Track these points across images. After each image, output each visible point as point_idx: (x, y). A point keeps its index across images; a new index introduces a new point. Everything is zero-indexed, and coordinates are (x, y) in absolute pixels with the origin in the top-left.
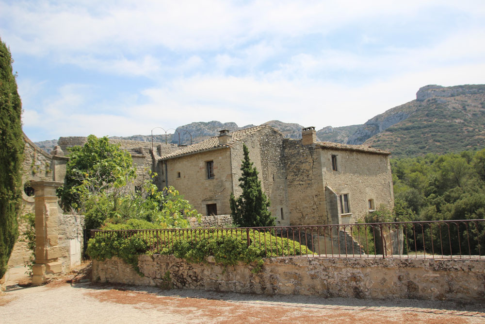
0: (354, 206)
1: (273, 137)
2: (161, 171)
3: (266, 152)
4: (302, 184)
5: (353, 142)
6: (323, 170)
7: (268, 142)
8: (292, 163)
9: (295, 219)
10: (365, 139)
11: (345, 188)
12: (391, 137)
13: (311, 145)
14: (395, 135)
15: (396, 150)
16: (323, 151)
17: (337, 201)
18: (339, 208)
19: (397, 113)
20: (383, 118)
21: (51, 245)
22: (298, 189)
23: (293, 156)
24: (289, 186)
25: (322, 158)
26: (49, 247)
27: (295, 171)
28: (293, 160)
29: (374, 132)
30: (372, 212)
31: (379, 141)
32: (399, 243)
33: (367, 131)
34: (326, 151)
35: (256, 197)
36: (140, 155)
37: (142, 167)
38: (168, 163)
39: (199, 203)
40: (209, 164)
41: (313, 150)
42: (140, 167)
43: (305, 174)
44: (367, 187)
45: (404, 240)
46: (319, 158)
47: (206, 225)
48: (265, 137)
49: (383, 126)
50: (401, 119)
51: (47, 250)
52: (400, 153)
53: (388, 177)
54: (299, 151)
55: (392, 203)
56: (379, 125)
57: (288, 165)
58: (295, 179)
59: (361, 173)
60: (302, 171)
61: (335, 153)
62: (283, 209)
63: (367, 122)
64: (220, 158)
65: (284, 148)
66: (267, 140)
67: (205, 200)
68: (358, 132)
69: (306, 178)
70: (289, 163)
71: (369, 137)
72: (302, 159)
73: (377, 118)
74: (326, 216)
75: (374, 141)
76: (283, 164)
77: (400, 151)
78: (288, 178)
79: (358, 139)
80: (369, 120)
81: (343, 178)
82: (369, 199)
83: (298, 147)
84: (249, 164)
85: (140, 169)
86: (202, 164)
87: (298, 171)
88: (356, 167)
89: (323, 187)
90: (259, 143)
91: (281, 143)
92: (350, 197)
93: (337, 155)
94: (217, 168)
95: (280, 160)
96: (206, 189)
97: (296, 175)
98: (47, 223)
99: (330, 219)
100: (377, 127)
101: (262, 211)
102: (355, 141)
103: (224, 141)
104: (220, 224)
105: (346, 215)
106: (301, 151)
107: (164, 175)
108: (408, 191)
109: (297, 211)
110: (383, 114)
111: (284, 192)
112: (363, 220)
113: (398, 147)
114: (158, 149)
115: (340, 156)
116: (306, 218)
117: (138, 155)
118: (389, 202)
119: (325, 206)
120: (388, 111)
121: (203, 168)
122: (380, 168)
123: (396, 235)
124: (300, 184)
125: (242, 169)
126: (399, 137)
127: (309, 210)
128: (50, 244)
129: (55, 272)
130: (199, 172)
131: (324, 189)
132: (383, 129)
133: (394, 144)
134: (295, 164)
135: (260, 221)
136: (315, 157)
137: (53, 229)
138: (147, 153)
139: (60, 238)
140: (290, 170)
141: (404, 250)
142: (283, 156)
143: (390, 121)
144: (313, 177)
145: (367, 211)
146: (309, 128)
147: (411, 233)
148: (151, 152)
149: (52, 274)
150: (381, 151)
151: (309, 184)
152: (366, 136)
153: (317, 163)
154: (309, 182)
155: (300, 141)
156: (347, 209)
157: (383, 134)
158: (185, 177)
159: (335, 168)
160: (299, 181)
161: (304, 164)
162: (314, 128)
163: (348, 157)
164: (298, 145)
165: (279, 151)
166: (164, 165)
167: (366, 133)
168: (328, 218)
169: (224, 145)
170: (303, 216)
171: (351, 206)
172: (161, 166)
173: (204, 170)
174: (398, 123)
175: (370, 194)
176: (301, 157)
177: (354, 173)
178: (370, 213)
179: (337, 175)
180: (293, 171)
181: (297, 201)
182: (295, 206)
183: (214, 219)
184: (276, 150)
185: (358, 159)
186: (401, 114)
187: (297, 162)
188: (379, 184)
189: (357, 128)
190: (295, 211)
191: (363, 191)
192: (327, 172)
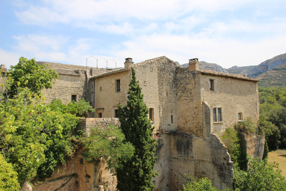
0: (226, 117)
1: (168, 65)
2: (91, 85)
3: (162, 75)
4: (187, 99)
5: (251, 76)
6: (201, 89)
7: (164, 68)
8: (181, 84)
9: (181, 124)
10: (258, 74)
11: (219, 103)
12: (276, 74)
13: (194, 71)
14: (279, 73)
15: (279, 82)
16: (202, 76)
17: (210, 113)
18: (212, 118)
19: (281, 59)
20: (271, 62)
22: (184, 103)
23: (182, 79)
24: (178, 100)
25: (201, 81)
27: (183, 89)
28: (182, 82)
29: (265, 70)
30: (240, 122)
31: (267, 76)
32: (261, 145)
33: (260, 70)
34: (205, 76)
35: (136, 106)
36: (78, 74)
37: (78, 82)
38: (95, 81)
39: (111, 108)
40: (118, 81)
41: (195, 75)
42: (76, 82)
43: (189, 92)
44: (238, 104)
45: (265, 144)
46: (199, 81)
47: (103, 124)
48: (162, 65)
49: (271, 67)
50: (283, 62)
52: (281, 84)
53: (255, 97)
54: (186, 75)
55: (258, 116)
56: (268, 66)
57: (179, 85)
58: (182, 95)
59: (233, 93)
60: (187, 90)
61: (212, 78)
62: (173, 116)
63: (261, 64)
64: (124, 77)
65: (176, 73)
66: (163, 67)
67: (114, 107)
68: (254, 70)
69: (189, 95)
70: (179, 84)
71: (261, 73)
72: (188, 81)
73: (267, 62)
74: (201, 123)
75: (264, 76)
76: (175, 84)
77: (282, 83)
78: (178, 95)
79: (254, 74)
80: (262, 63)
81: (218, 96)
82: (239, 112)
83: (186, 73)
84: (135, 82)
85: (76, 84)
86: (114, 82)
87: (184, 90)
88: (230, 89)
89: (200, 102)
90: (157, 69)
91: (175, 70)
92: (223, 110)
93: (215, 80)
94: (122, 84)
95: (173, 81)
96: (115, 99)
97: (183, 93)
99: (205, 125)
100: (267, 67)
101: (139, 117)
102: (252, 76)
103: (127, 66)
104: (117, 124)
105: (218, 123)
106: (188, 75)
107: (93, 88)
108: (280, 109)
109: (183, 118)
110: (272, 59)
111: (174, 104)
112: (233, 127)
113: (280, 80)
114: (90, 71)
115: (216, 80)
116: (188, 123)
117: (76, 74)
118: (255, 115)
119: (202, 116)
120: (275, 57)
121: (114, 84)
122: (249, 91)
123: (259, 139)
124: (185, 99)
125: (129, 85)
126: (281, 74)
127: (191, 118)
130: (111, 87)
131: (202, 103)
132: (271, 69)
133: (278, 78)
134: (183, 85)
135: (138, 124)
136: (196, 80)
138: (83, 73)
140: (180, 89)
141: (264, 150)
142: (176, 79)
143: (276, 63)
144: (194, 94)
145: (237, 121)
146: (194, 59)
147: (279, 137)
148: (85, 73)
150: (251, 79)
151: (191, 99)
152: (259, 73)
153: (197, 84)
154: (191, 98)
155: (187, 68)
156: (220, 119)
157: (270, 71)
158: (104, 90)
159: (212, 89)
160: (185, 96)
161: (189, 85)
162: (197, 59)
163: (223, 81)
164: (185, 72)
165: (172, 75)
166: (93, 82)
167: (260, 71)
168: (203, 125)
169: (126, 69)
170: (186, 121)
171: (223, 117)
172: (91, 83)
173: (114, 86)
174: (282, 65)
175: (240, 109)
176: (187, 80)
177: (228, 93)
178: (239, 122)
179: (213, 94)
180: (182, 90)
181: (183, 111)
182: (181, 114)
183: (111, 120)
184: (170, 75)
185: (232, 84)
186: (284, 60)
187: (184, 84)
188: (248, 102)
189: (254, 67)
190: (181, 118)
191: (234, 107)
192: (205, 91)
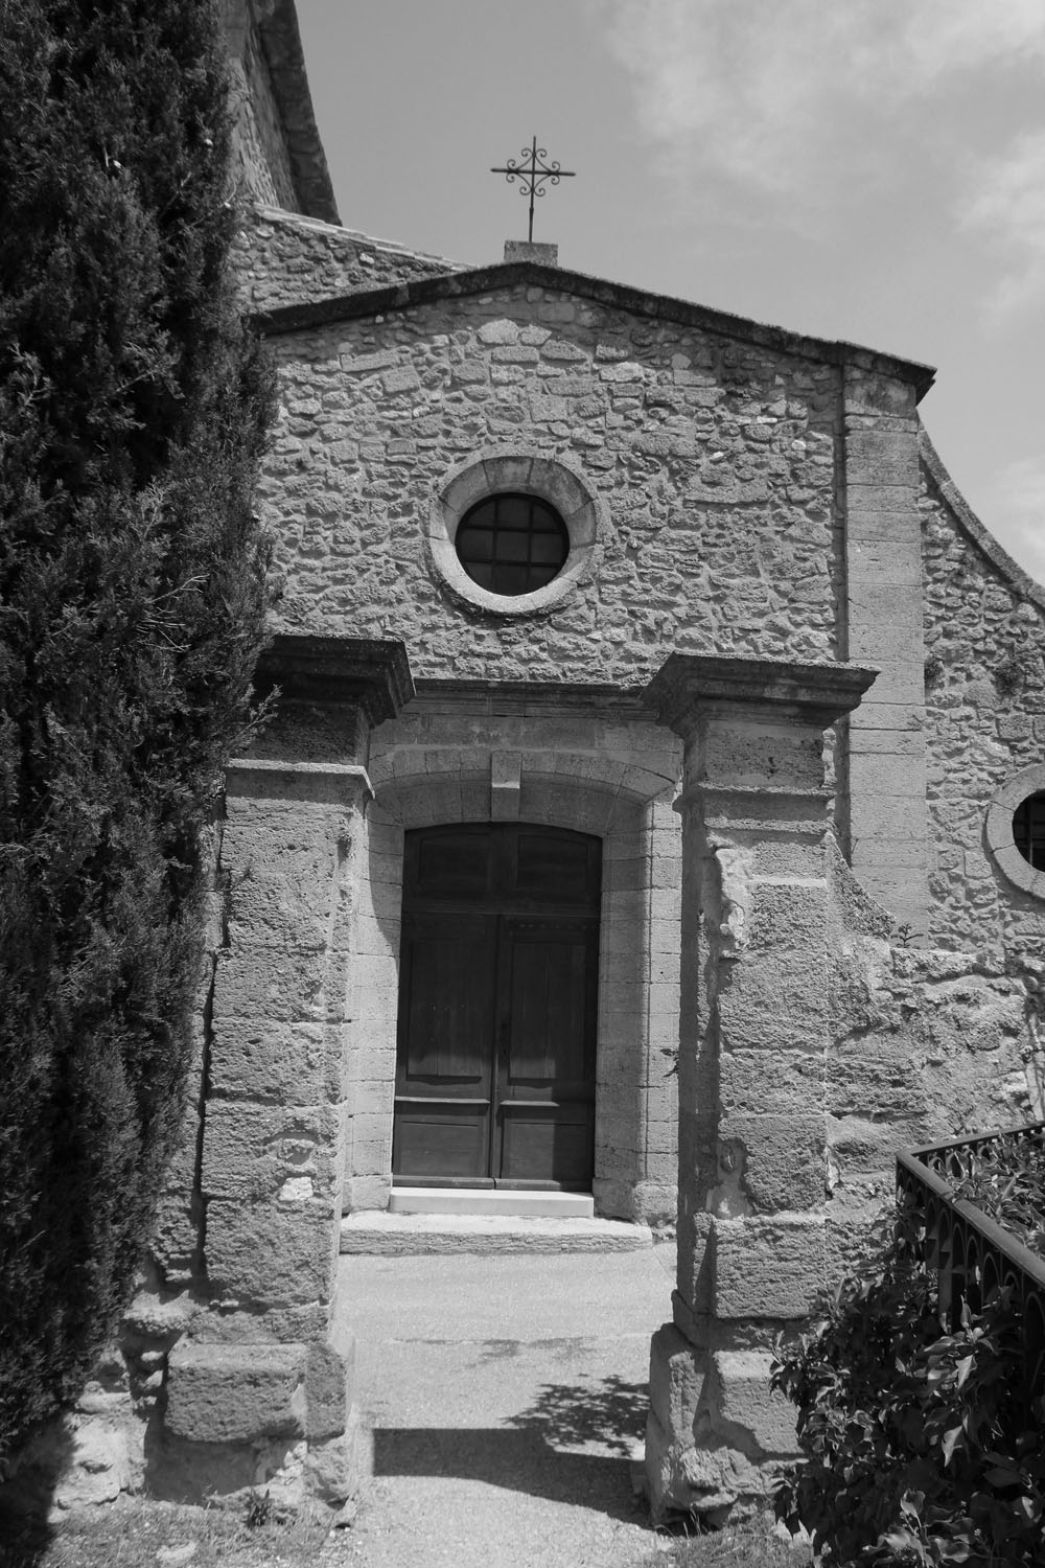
21: (752, 1201)
26: (735, 1213)
51: (712, 1239)
98: (726, 1005)
128: (744, 1186)
129: (766, 1443)
137: (782, 1063)
139: (844, 1149)
149: (740, 1458)
